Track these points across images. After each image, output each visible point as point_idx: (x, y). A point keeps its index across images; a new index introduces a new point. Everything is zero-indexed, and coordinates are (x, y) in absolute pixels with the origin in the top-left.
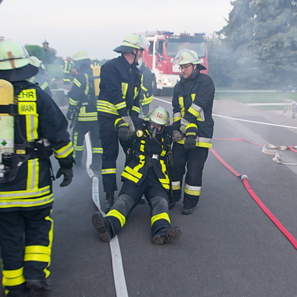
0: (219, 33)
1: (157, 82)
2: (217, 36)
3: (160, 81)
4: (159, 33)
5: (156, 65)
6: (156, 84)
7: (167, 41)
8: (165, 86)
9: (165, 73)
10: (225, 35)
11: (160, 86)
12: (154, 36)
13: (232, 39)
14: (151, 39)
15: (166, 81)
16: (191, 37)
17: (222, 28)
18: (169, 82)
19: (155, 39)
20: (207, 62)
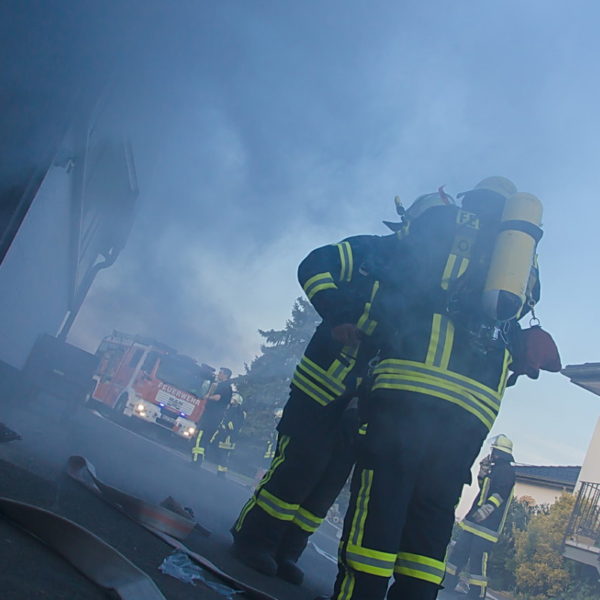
3: (132, 405)
4: (156, 343)
6: (124, 407)
8: (136, 414)
11: (128, 412)
14: (143, 347)
15: (140, 408)
17: (238, 376)
18: (145, 411)
19: (148, 349)
20: (203, 407)
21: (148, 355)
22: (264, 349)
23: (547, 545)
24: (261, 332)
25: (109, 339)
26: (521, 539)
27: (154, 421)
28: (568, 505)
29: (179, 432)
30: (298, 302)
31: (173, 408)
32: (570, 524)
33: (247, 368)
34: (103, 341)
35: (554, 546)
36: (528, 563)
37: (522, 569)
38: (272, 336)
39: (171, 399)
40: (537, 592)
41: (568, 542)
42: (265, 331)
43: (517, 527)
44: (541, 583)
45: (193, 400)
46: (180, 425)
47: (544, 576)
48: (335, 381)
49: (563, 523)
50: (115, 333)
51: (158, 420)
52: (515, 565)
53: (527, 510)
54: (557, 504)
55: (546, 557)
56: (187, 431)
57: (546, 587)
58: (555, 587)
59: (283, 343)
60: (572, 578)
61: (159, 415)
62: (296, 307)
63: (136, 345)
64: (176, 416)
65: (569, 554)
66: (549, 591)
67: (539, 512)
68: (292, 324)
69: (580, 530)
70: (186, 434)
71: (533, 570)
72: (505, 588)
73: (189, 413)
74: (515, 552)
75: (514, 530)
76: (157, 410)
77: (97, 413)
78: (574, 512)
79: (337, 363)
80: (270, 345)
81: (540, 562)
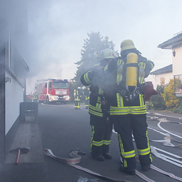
0: (72, 80)
1: (49, 98)
2: (72, 81)
3: (50, 98)
4: (49, 79)
5: (49, 92)
6: (49, 99)
7: (53, 83)
8: (52, 100)
9: (52, 95)
10: (75, 80)
11: (50, 100)
12: (47, 81)
13: (78, 82)
14: (46, 82)
15: (53, 98)
16: (62, 81)
17: (74, 78)
18: (54, 98)
19: (48, 82)
20: (69, 91)
21: (49, 83)
22: (78, 68)
23: (171, 95)
24: (75, 63)
25: (37, 83)
26: (164, 96)
27: (58, 100)
28: (172, 82)
29: (66, 100)
30: (81, 51)
31: (61, 94)
32: (175, 87)
33: (75, 74)
34: (35, 84)
35: (173, 94)
36: (168, 101)
37: (167, 103)
38: (78, 63)
39: (60, 92)
40: (173, 107)
41: (176, 92)
42: (76, 63)
43: (162, 93)
44: (173, 105)
45: (65, 90)
46: (65, 98)
47: (173, 103)
48: (99, 109)
49: (173, 87)
50: (38, 81)
51: (59, 99)
52: (165, 103)
53: (163, 87)
54: (170, 83)
55: (172, 98)
56: (67, 98)
57: (175, 105)
58: (177, 104)
59: (82, 64)
60: (180, 100)
61: (58, 98)
62: (81, 53)
63: (44, 82)
64: (63, 96)
65: (177, 95)
66: (176, 106)
67: (166, 87)
68: (82, 58)
69: (178, 88)
70: (67, 99)
71: (170, 102)
72: (164, 109)
73: (66, 94)
74: (163, 99)
75: (161, 94)
76: (57, 96)
77: (42, 104)
78: (175, 84)
79: (97, 104)
80: (79, 66)
81: (171, 100)
